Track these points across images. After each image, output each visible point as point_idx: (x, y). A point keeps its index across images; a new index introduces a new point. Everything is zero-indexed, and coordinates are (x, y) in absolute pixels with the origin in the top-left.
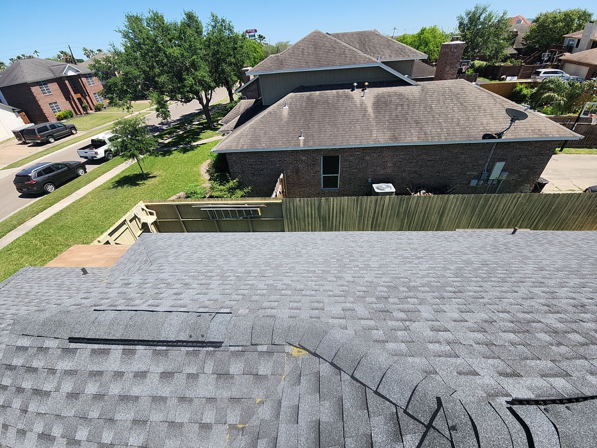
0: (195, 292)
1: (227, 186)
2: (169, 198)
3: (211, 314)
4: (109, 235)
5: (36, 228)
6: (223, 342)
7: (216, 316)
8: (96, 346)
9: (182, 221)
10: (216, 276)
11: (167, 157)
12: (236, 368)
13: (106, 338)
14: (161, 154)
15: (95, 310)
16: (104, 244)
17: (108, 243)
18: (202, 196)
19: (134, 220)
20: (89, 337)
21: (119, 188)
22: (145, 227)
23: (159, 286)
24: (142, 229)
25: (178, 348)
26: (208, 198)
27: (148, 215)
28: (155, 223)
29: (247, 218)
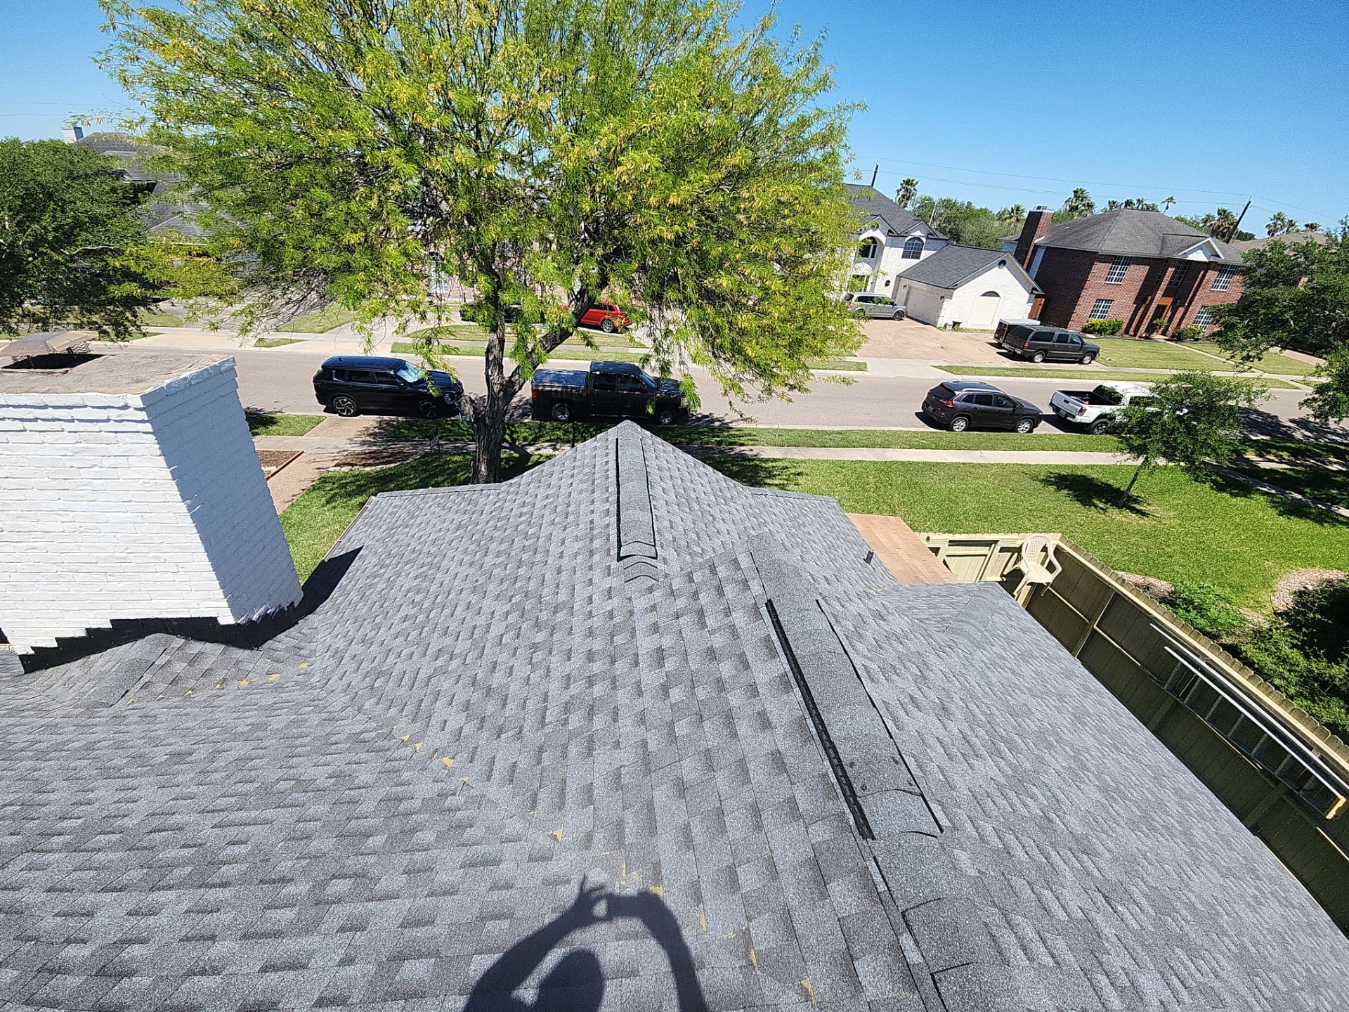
0: (940, 733)
1: (1320, 666)
2: (1123, 570)
3: (914, 784)
4: (950, 541)
6: (873, 838)
7: (916, 797)
9: (1093, 629)
10: (1010, 764)
11: (1228, 496)
12: (843, 895)
13: (790, 640)
14: (1212, 481)
15: (817, 601)
16: (930, 548)
17: (936, 551)
18: (1208, 629)
19: (1010, 554)
20: (780, 619)
21: (1052, 488)
22: (1012, 580)
24: (1005, 576)
25: (824, 753)
26: (1222, 645)
27: (1042, 564)
28: (1037, 588)
29: (1277, 782)
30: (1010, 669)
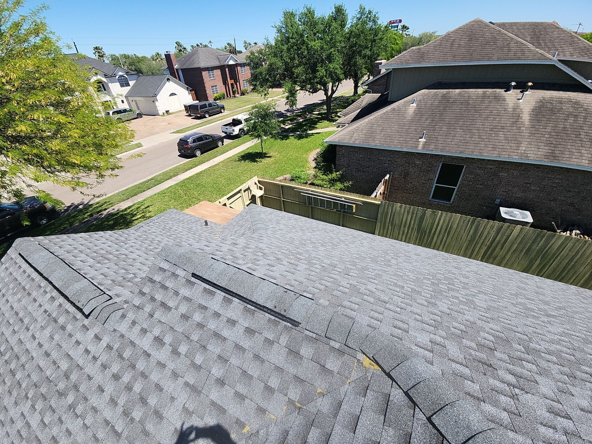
0: (284, 268)
1: (330, 177)
2: (277, 177)
3: (295, 293)
4: (227, 198)
5: (183, 181)
6: (300, 324)
7: (300, 297)
8: (208, 287)
9: (283, 200)
10: (304, 260)
11: (284, 141)
12: (306, 351)
13: (215, 282)
14: (280, 138)
15: (212, 258)
16: (223, 205)
17: (225, 205)
18: (305, 182)
19: (247, 191)
20: (204, 277)
21: (243, 161)
22: (253, 199)
23: (257, 254)
24: (251, 199)
25: (263, 312)
26: (309, 184)
27: (258, 189)
28: (261, 197)
29: (340, 211)
30: (279, 229)
